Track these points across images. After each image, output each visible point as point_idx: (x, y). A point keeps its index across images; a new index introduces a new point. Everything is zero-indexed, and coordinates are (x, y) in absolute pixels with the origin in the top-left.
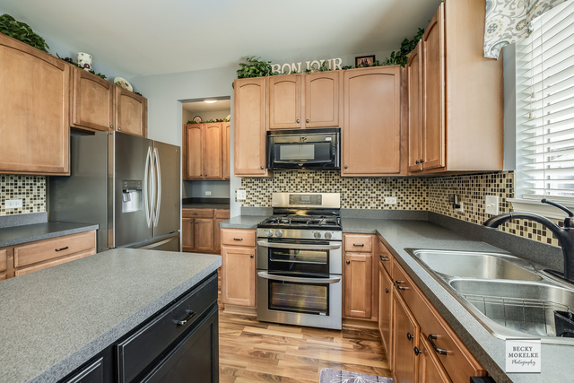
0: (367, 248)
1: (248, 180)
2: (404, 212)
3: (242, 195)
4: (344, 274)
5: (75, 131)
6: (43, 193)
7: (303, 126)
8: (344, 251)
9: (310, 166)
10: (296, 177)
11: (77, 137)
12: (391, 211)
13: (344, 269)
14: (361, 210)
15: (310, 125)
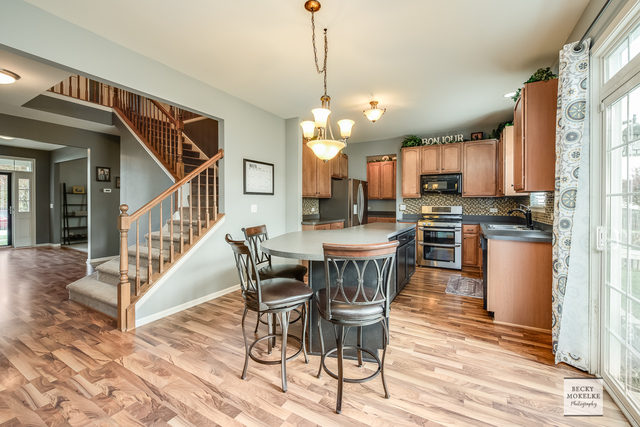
0: (475, 231)
1: (407, 199)
2: (502, 217)
3: (403, 207)
4: (463, 243)
5: (334, 178)
6: (318, 205)
7: (440, 172)
8: (463, 233)
9: (445, 192)
10: (435, 198)
11: (335, 182)
12: (494, 216)
13: (463, 241)
14: (475, 216)
15: (445, 171)
